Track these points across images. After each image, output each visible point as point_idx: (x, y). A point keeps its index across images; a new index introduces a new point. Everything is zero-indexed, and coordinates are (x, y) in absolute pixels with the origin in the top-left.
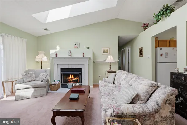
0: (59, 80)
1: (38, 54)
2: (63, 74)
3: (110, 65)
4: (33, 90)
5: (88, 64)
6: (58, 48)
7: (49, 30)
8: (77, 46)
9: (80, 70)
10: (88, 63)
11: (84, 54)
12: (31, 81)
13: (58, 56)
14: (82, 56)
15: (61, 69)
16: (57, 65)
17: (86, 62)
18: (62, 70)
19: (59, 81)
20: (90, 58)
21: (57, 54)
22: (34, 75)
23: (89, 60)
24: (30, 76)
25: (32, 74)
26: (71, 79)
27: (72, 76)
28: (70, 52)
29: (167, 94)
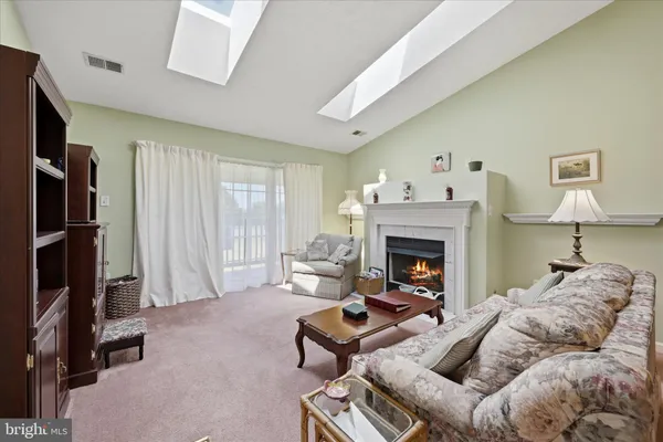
0: (382, 271)
1: (344, 198)
2: (393, 254)
3: (578, 239)
4: (317, 279)
5: (469, 229)
6: (382, 177)
7: (365, 133)
8: (442, 162)
9: (438, 246)
10: (465, 224)
11: (450, 191)
12: (320, 260)
13: (381, 201)
14: (443, 197)
15: (388, 238)
16: (379, 225)
17: (460, 220)
18: (391, 241)
19: (379, 273)
20: (475, 206)
21: (376, 197)
22: (326, 247)
23: (471, 213)
24: (320, 249)
25: (323, 244)
26: (421, 273)
27: (424, 264)
28: (409, 188)
29: (556, 382)
